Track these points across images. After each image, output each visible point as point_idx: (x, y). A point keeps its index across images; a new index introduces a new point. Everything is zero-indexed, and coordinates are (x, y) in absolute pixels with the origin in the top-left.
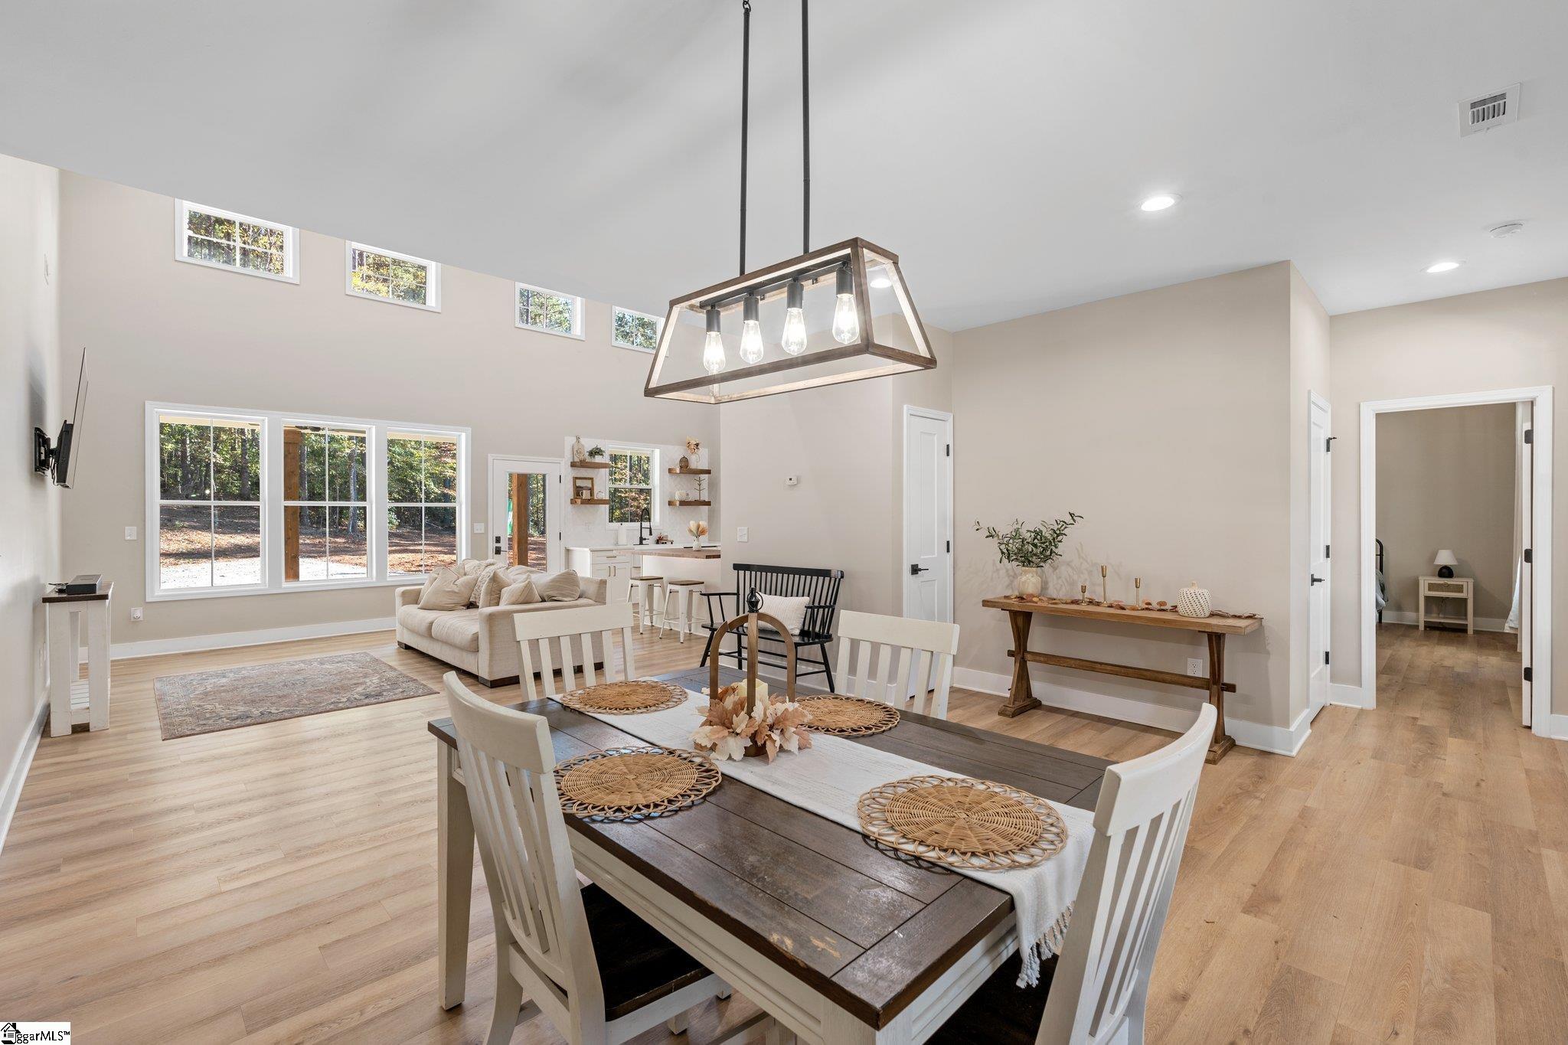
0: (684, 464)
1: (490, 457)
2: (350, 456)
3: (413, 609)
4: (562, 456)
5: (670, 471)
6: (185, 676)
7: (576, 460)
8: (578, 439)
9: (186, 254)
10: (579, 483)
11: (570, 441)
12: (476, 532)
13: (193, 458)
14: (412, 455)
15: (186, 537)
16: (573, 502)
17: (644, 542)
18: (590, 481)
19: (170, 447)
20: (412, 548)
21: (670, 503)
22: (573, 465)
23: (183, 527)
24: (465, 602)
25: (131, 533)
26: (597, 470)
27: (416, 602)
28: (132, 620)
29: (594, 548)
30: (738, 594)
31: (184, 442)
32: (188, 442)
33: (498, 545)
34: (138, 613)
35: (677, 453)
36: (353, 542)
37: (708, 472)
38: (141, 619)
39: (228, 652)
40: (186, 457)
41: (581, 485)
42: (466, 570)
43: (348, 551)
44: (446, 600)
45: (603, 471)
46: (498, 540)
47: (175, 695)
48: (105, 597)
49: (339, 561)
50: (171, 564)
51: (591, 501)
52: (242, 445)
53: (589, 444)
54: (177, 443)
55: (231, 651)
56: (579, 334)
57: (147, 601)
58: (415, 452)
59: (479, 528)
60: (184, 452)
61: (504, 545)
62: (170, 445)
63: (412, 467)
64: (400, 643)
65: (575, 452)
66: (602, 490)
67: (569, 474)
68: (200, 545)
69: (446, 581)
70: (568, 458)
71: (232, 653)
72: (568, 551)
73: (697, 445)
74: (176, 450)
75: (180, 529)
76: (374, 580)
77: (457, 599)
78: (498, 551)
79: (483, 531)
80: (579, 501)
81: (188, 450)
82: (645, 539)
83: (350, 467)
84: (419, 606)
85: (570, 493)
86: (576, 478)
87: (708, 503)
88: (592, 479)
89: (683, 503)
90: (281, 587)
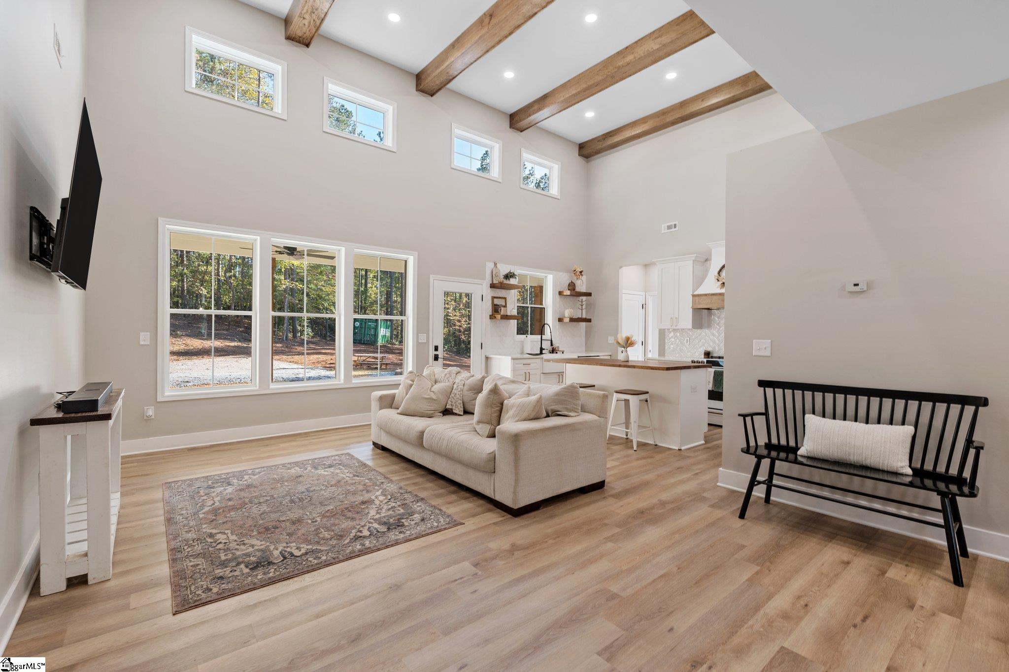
0: (572, 286)
1: (432, 277)
2: (285, 290)
3: (390, 414)
4: (484, 279)
5: (560, 293)
6: (191, 480)
7: (495, 282)
8: (495, 264)
9: (194, 85)
10: (496, 302)
11: (490, 266)
12: (420, 341)
13: (188, 291)
14: (321, 290)
15: (184, 342)
16: (492, 317)
17: (544, 352)
18: (504, 300)
19: (175, 283)
20: (323, 351)
21: (560, 320)
22: (493, 286)
23: (182, 335)
24: (442, 409)
25: (145, 338)
26: (509, 291)
27: (391, 407)
28: (145, 418)
29: (515, 356)
30: (766, 414)
31: (183, 281)
32: (185, 280)
33: (436, 353)
34: (151, 412)
35: (565, 279)
36: (287, 347)
37: (589, 294)
38: (153, 417)
39: (226, 447)
40: (184, 290)
41: (498, 304)
42: (436, 376)
43: (284, 353)
44: (425, 407)
45: (513, 291)
46: (436, 348)
47: (184, 512)
48: (107, 417)
49: (279, 360)
50: (175, 360)
51: (506, 317)
52: (218, 284)
53: (504, 269)
54: (178, 281)
55: (230, 447)
56: (497, 177)
57: (158, 400)
58: (323, 288)
59: (423, 338)
60: (183, 287)
61: (440, 353)
62: (175, 282)
63: (321, 298)
64: (374, 444)
65: (494, 276)
66: (512, 309)
67: (489, 293)
68: (192, 348)
69: (423, 388)
70: (488, 281)
71: (230, 449)
72: (487, 358)
73: (581, 272)
74: (178, 286)
75: (180, 336)
76: (342, 382)
77: (435, 406)
78: (436, 358)
79: (425, 341)
80: (499, 317)
81: (185, 286)
82: (544, 349)
83: (285, 298)
84: (399, 411)
85: (489, 310)
86: (495, 297)
87: (589, 320)
88: (505, 298)
89: (572, 320)
90: (269, 388)
